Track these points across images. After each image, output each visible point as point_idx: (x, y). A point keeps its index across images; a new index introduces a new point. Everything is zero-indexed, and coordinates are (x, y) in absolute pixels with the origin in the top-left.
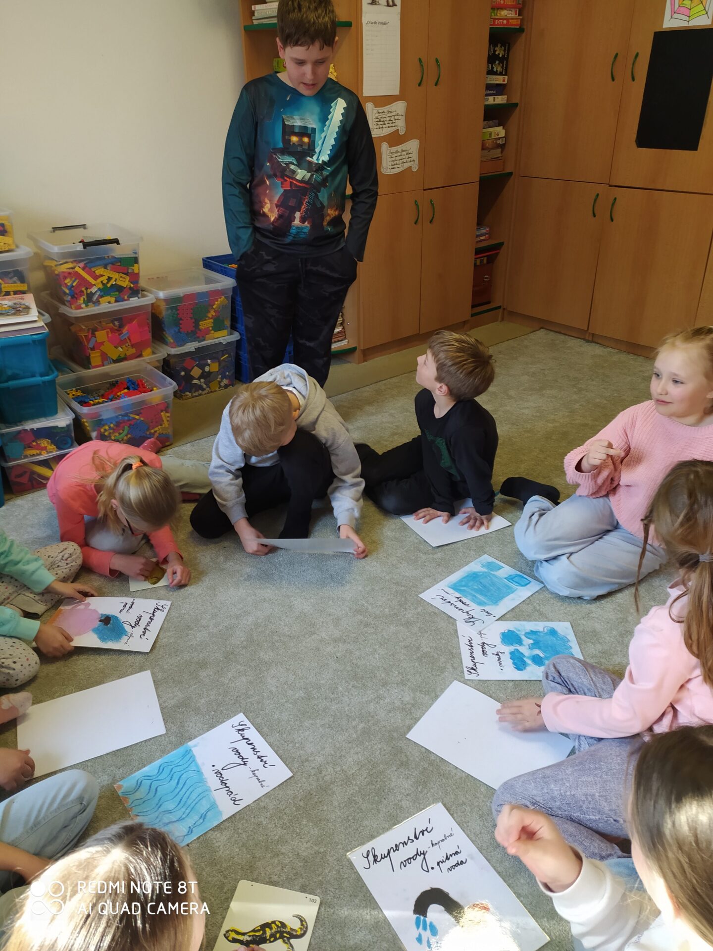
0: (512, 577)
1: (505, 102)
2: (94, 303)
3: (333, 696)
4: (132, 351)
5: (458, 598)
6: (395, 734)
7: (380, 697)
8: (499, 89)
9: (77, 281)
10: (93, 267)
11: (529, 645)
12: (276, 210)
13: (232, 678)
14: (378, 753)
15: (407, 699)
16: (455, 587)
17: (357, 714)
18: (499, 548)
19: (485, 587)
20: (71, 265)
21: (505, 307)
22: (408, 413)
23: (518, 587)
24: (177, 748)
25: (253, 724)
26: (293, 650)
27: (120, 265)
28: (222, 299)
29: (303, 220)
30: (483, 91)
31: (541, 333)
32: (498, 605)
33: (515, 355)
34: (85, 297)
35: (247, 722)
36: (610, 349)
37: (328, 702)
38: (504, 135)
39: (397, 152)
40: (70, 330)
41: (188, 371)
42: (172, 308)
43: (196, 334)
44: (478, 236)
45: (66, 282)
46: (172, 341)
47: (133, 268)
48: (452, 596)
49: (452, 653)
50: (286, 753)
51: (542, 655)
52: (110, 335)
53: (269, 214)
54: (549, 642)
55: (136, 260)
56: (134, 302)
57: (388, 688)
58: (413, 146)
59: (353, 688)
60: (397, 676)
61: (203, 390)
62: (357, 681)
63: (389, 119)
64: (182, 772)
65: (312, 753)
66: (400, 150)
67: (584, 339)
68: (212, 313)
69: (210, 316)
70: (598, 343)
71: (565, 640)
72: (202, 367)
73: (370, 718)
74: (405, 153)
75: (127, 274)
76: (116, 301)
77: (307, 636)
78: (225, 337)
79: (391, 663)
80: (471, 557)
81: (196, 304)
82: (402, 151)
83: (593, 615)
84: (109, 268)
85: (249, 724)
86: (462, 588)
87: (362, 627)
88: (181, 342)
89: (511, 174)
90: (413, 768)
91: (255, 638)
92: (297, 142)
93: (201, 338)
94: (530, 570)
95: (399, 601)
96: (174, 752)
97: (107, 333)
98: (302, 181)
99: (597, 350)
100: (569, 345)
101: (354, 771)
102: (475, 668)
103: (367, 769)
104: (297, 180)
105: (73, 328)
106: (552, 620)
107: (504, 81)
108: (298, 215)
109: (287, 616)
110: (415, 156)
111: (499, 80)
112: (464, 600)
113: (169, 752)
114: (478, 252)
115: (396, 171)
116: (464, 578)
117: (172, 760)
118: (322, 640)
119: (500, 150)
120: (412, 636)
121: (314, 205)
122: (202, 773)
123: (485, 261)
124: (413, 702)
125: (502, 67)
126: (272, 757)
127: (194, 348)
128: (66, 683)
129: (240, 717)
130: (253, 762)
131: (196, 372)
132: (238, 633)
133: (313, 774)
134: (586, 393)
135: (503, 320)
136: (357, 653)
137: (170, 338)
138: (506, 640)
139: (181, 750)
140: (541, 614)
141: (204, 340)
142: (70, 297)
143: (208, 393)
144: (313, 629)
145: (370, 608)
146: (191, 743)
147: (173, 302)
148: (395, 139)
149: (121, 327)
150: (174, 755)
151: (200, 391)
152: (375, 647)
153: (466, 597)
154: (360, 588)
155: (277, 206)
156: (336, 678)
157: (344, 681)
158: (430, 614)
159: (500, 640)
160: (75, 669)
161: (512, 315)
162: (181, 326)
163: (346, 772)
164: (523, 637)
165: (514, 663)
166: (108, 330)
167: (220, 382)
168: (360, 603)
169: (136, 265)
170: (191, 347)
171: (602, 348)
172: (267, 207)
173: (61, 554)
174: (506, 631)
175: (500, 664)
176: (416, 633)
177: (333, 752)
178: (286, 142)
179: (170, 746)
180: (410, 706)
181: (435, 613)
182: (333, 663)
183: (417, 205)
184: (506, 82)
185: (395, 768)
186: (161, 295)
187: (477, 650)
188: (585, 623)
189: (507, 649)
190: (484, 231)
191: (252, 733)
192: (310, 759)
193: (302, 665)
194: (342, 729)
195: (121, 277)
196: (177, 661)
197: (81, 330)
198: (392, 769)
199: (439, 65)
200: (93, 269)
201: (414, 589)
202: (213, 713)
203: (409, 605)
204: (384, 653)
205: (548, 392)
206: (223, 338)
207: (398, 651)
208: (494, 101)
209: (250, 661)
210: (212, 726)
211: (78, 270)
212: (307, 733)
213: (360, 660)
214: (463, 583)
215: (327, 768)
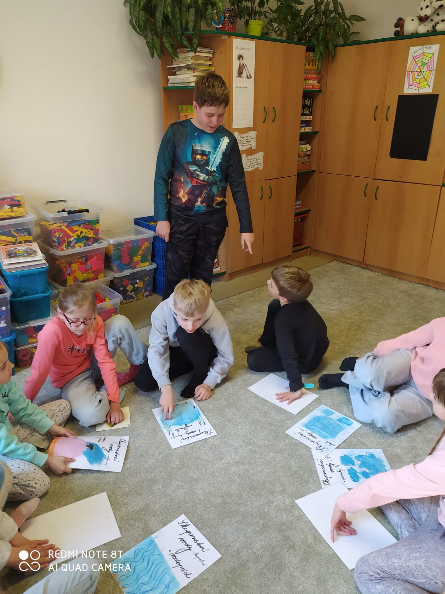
0: (341, 419)
1: (311, 130)
2: (71, 247)
3: (240, 501)
4: (93, 275)
5: (309, 433)
6: (283, 527)
7: (270, 502)
8: (306, 124)
9: (62, 234)
10: (72, 226)
11: (359, 465)
12: (187, 196)
13: (174, 490)
14: (274, 540)
15: (288, 503)
16: (307, 426)
17: (257, 513)
18: (330, 400)
19: (325, 426)
20: (59, 225)
21: (312, 247)
22: (262, 313)
23: (346, 426)
24: (145, 539)
25: (191, 522)
26: (211, 470)
27: (88, 225)
28: (147, 244)
29: (202, 202)
30: (299, 124)
31: (335, 263)
32: (335, 438)
33: (321, 277)
34: (66, 243)
35: (187, 520)
36: (377, 273)
37: (237, 506)
38: (310, 149)
39: (251, 159)
40: (55, 263)
41: (125, 287)
42: (117, 250)
43: (130, 265)
44: (296, 206)
45: (55, 235)
46: (116, 269)
47: (95, 226)
48: (306, 432)
49: (311, 471)
50: (215, 541)
51: (368, 472)
52: (80, 266)
53: (182, 198)
54: (371, 463)
55: (98, 221)
56: (95, 246)
57: (274, 495)
58: (260, 156)
59: (252, 496)
60: (279, 487)
61: (133, 298)
62: (254, 491)
63: (247, 140)
64: (150, 556)
65: (232, 541)
66: (253, 158)
67: (361, 267)
68: (141, 252)
69: (140, 254)
70: (370, 270)
71: (380, 461)
72: (133, 284)
73: (266, 516)
74: (255, 160)
75: (92, 230)
76: (85, 246)
77: (218, 461)
78: (148, 266)
79: (274, 478)
80: (313, 406)
81: (131, 247)
82: (254, 158)
83: (395, 444)
84: (81, 226)
85: (189, 522)
86: (311, 427)
87: (252, 454)
88: (121, 270)
89: (314, 171)
90: (297, 550)
91: (186, 462)
92: (200, 158)
93: (133, 267)
94: (351, 414)
95: (273, 436)
96: (143, 542)
97: (78, 264)
98: (203, 181)
99: (370, 274)
100: (352, 271)
101: (260, 553)
102: (327, 481)
103: (269, 551)
104: (200, 180)
105: (57, 262)
106: (370, 448)
107: (310, 119)
108: (199, 199)
109: (204, 447)
110: (261, 161)
111: (307, 118)
112: (313, 434)
113: (140, 542)
114: (296, 215)
115: (251, 169)
116: (312, 420)
117: (143, 547)
118: (228, 463)
119: (307, 158)
120: (285, 460)
121: (209, 194)
122: (163, 556)
123: (299, 220)
124: (291, 504)
125: (309, 111)
126: (207, 544)
127: (129, 273)
128: (67, 495)
129: (183, 517)
130: (195, 548)
131: (130, 288)
132: (174, 459)
133: (234, 555)
134: (367, 301)
135: (310, 255)
136: (252, 471)
137: (115, 267)
138: (344, 462)
139: (147, 540)
140: (363, 444)
141: (135, 268)
142: (57, 244)
143: (136, 300)
144: (221, 456)
145: (256, 441)
146: (153, 536)
147: (118, 246)
148: (250, 152)
149: (87, 261)
150: (143, 544)
151: (132, 299)
152: (262, 467)
153: (314, 432)
154: (248, 427)
155: (187, 194)
156: (240, 489)
157: (246, 491)
158: (294, 444)
159: (340, 462)
160: (72, 485)
161: (316, 252)
162: (122, 260)
163: (255, 553)
164: (354, 460)
165: (351, 477)
166: (79, 263)
167: (143, 294)
168: (249, 438)
169: (97, 224)
170: (127, 272)
171: (372, 273)
172: (181, 194)
173: (59, 408)
174: (343, 456)
175: (343, 478)
176: (287, 458)
177: (245, 540)
178: (194, 158)
179: (140, 538)
180: (290, 507)
181: (297, 444)
182: (237, 479)
183: (262, 189)
184: (311, 120)
185: (286, 550)
186: (112, 242)
187: (327, 469)
188: (391, 449)
189: (345, 468)
190: (299, 203)
191: (192, 528)
192: (231, 545)
193: (218, 481)
194: (249, 524)
195: (89, 231)
196: (137, 479)
197: (63, 263)
198: (285, 551)
199: (275, 111)
200: (72, 227)
201: (282, 428)
202: (165, 514)
203: (280, 438)
204: (268, 471)
205: (345, 299)
206: (147, 267)
207: (277, 470)
208: (305, 130)
209: (184, 478)
210: (165, 524)
211: (63, 227)
212: (227, 527)
213: (254, 476)
214: (312, 424)
215: (243, 551)
